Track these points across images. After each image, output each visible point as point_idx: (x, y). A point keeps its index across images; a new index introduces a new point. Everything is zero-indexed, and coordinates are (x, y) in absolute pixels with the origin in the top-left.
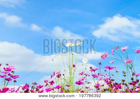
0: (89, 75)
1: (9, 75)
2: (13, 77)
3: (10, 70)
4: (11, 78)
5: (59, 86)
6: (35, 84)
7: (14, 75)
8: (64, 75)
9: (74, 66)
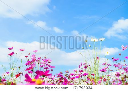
0: (111, 65)
1: (47, 65)
2: (50, 67)
3: (47, 61)
4: (49, 67)
5: (86, 73)
6: (67, 72)
7: (51, 65)
8: (89, 66)
9: (98, 58)
